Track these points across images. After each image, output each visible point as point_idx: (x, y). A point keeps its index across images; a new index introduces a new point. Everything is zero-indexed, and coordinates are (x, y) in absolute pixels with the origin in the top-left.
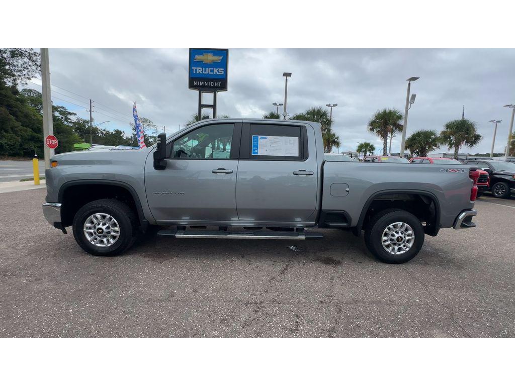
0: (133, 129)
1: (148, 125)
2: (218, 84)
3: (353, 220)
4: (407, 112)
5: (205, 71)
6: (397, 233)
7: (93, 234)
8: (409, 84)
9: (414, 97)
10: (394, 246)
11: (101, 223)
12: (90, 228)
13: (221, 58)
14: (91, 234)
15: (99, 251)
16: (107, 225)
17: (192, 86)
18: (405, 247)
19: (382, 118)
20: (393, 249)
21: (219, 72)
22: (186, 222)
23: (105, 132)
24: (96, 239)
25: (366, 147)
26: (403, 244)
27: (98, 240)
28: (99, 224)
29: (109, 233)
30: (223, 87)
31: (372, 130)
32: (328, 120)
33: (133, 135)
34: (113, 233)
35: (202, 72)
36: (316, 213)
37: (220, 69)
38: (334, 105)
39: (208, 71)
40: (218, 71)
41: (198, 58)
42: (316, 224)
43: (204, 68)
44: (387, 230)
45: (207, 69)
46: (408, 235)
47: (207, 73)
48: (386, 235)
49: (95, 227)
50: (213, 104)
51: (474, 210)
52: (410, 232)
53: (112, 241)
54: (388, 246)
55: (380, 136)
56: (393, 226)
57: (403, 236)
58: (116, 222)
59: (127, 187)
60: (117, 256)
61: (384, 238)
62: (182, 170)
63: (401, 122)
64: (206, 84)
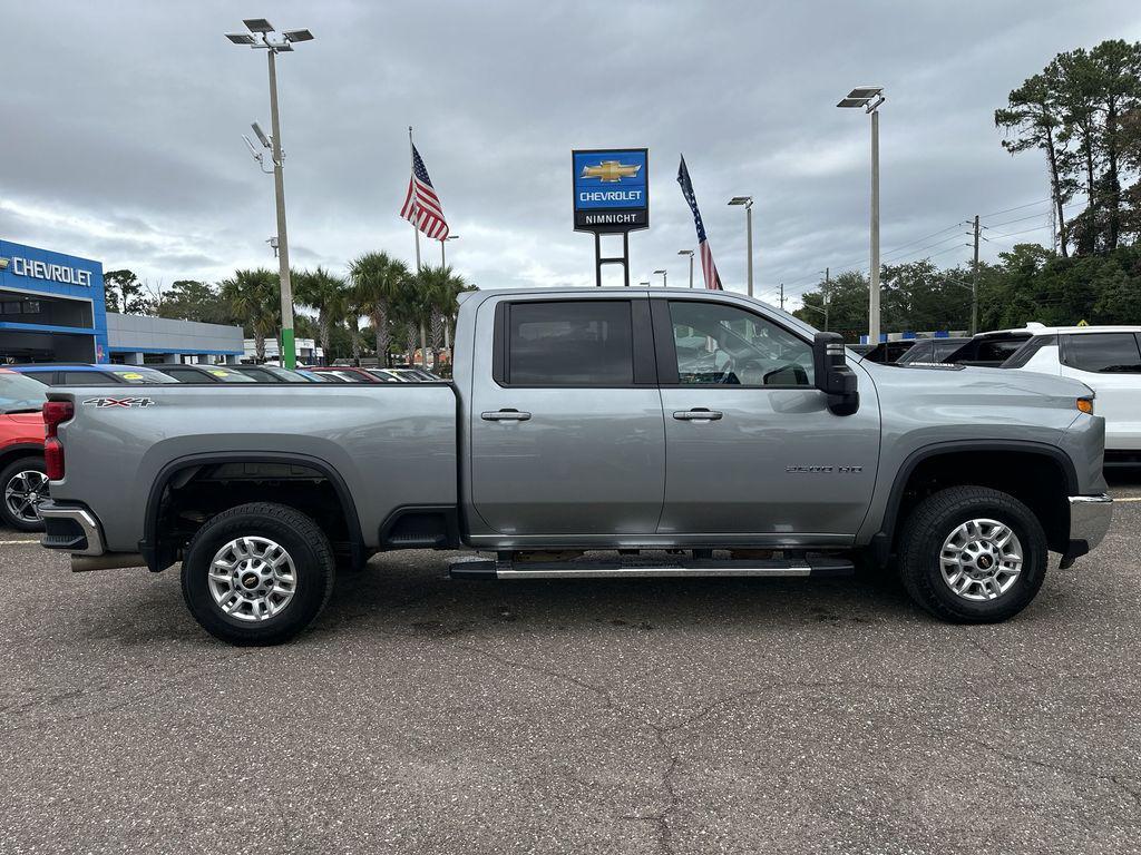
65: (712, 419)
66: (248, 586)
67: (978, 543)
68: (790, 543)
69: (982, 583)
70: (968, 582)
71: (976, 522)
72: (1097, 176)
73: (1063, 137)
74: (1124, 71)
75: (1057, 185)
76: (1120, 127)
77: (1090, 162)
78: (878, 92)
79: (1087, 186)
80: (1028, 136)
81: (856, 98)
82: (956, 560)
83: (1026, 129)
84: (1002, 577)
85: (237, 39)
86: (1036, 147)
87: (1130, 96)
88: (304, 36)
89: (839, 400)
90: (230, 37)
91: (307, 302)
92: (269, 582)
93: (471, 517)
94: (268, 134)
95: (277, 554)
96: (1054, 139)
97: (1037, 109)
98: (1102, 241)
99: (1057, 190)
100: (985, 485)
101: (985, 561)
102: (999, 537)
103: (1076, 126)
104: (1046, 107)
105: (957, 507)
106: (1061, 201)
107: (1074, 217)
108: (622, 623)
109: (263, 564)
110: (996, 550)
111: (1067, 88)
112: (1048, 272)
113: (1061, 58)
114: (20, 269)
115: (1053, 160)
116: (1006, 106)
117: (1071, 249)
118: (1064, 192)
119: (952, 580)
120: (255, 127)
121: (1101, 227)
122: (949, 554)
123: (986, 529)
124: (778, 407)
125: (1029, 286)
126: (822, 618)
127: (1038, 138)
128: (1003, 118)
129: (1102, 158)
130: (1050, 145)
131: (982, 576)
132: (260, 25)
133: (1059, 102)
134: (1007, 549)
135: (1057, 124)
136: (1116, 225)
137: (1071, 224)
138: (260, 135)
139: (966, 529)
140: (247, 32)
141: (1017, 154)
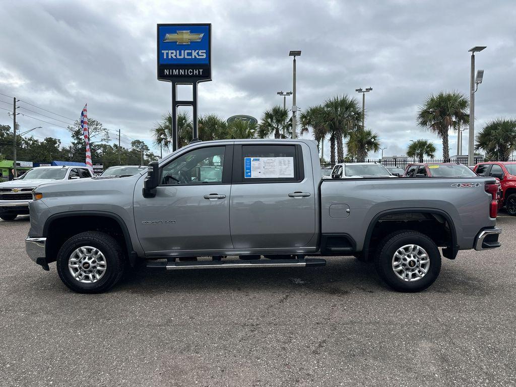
0: (73, 136)
1: (96, 129)
2: (199, 72)
3: (357, 243)
4: (472, 96)
5: (180, 55)
6: (409, 256)
7: (78, 268)
8: (473, 56)
9: (481, 74)
10: (408, 272)
11: (87, 257)
12: (75, 263)
13: (202, 35)
14: (76, 270)
15: (84, 288)
16: (93, 259)
17: (161, 76)
18: (421, 273)
19: (437, 106)
20: (407, 275)
21: (199, 55)
22: (176, 252)
23: (31, 142)
24: (81, 275)
25: (420, 148)
26: (418, 269)
27: (83, 276)
28: (85, 258)
29: (95, 267)
30: (206, 75)
31: (424, 123)
32: (359, 114)
33: (72, 145)
34: (99, 268)
35: (176, 56)
36: (316, 237)
37: (200, 51)
38: (367, 89)
39: (184, 54)
40: (198, 53)
41: (170, 37)
42: (317, 250)
43: (178, 52)
44: (398, 254)
45: (183, 51)
46: (423, 259)
47: (182, 57)
48: (397, 259)
49: (80, 262)
50: (192, 100)
51: (496, 228)
52: (424, 255)
53: (98, 277)
54: (401, 272)
55: (437, 132)
56: (404, 249)
57: (416, 260)
58: (102, 254)
59: (115, 217)
60: (103, 293)
61: (395, 263)
62: (171, 197)
63: (467, 111)
64: (182, 72)
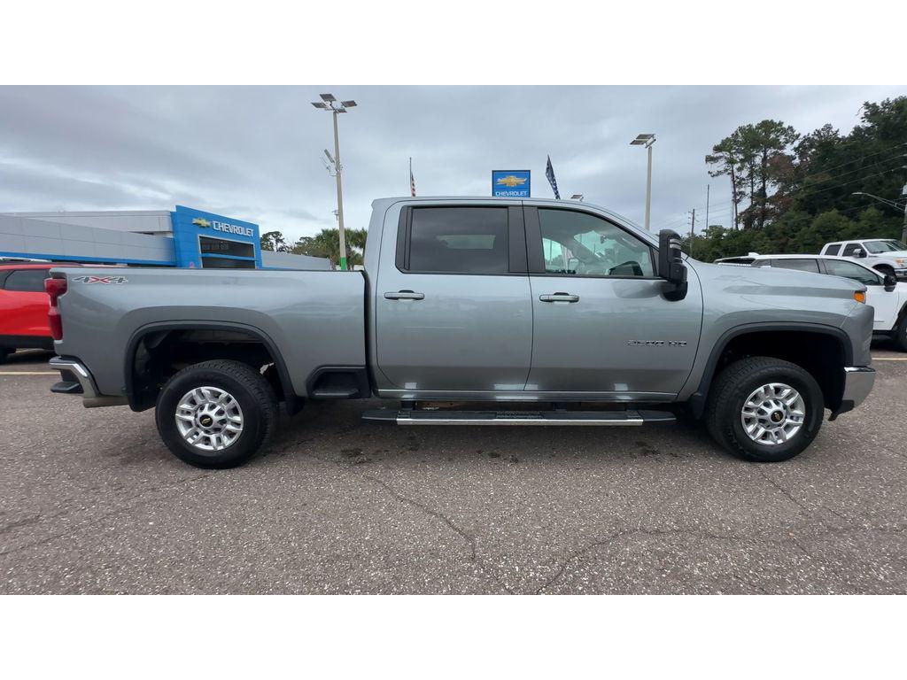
65: (571, 301)
66: (204, 425)
67: (772, 402)
68: (625, 398)
69: (772, 431)
70: (762, 430)
71: (772, 386)
72: (756, 189)
73: (740, 169)
74: (772, 136)
75: (735, 194)
76: (768, 165)
77: (752, 183)
78: (652, 136)
79: (750, 195)
80: (722, 169)
81: (641, 139)
82: (753, 414)
83: (721, 165)
84: (788, 427)
85: (317, 105)
86: (725, 174)
87: (775, 148)
88: (352, 104)
89: (673, 288)
90: (314, 104)
91: (356, 245)
92: (223, 422)
93: (378, 375)
94: (333, 156)
95: (229, 400)
96: (735, 170)
97: (727, 155)
98: (756, 222)
99: (735, 197)
100: (777, 357)
101: (777, 417)
102: (788, 397)
103: (746, 164)
104: (732, 154)
105: (758, 374)
106: (736, 202)
107: (743, 210)
108: (497, 456)
109: (218, 408)
110: (785, 407)
111: (742, 144)
112: (727, 237)
113: (740, 129)
114: (217, 227)
115: (734, 182)
116: (711, 153)
117: (741, 227)
118: (738, 198)
119: (750, 429)
120: (326, 151)
121: (757, 216)
122: (748, 409)
123: (778, 390)
124: (620, 293)
125: (719, 244)
126: (645, 453)
127: (727, 170)
128: (709, 159)
129: (758, 181)
130: (733, 173)
131: (773, 426)
132: (328, 97)
133: (738, 152)
134: (793, 407)
135: (736, 162)
136: (765, 214)
137: (741, 214)
138: (329, 156)
139: (763, 391)
140: (321, 101)
141: (715, 178)
